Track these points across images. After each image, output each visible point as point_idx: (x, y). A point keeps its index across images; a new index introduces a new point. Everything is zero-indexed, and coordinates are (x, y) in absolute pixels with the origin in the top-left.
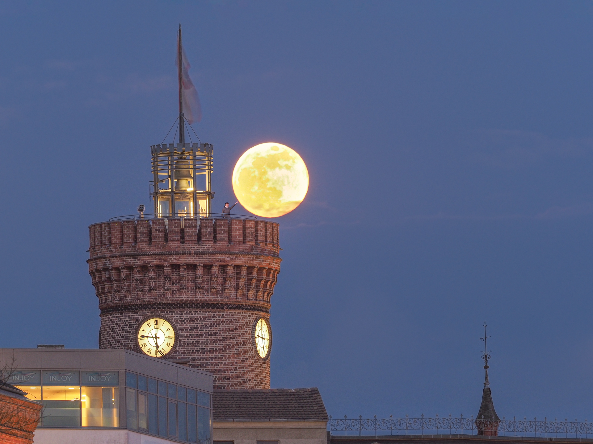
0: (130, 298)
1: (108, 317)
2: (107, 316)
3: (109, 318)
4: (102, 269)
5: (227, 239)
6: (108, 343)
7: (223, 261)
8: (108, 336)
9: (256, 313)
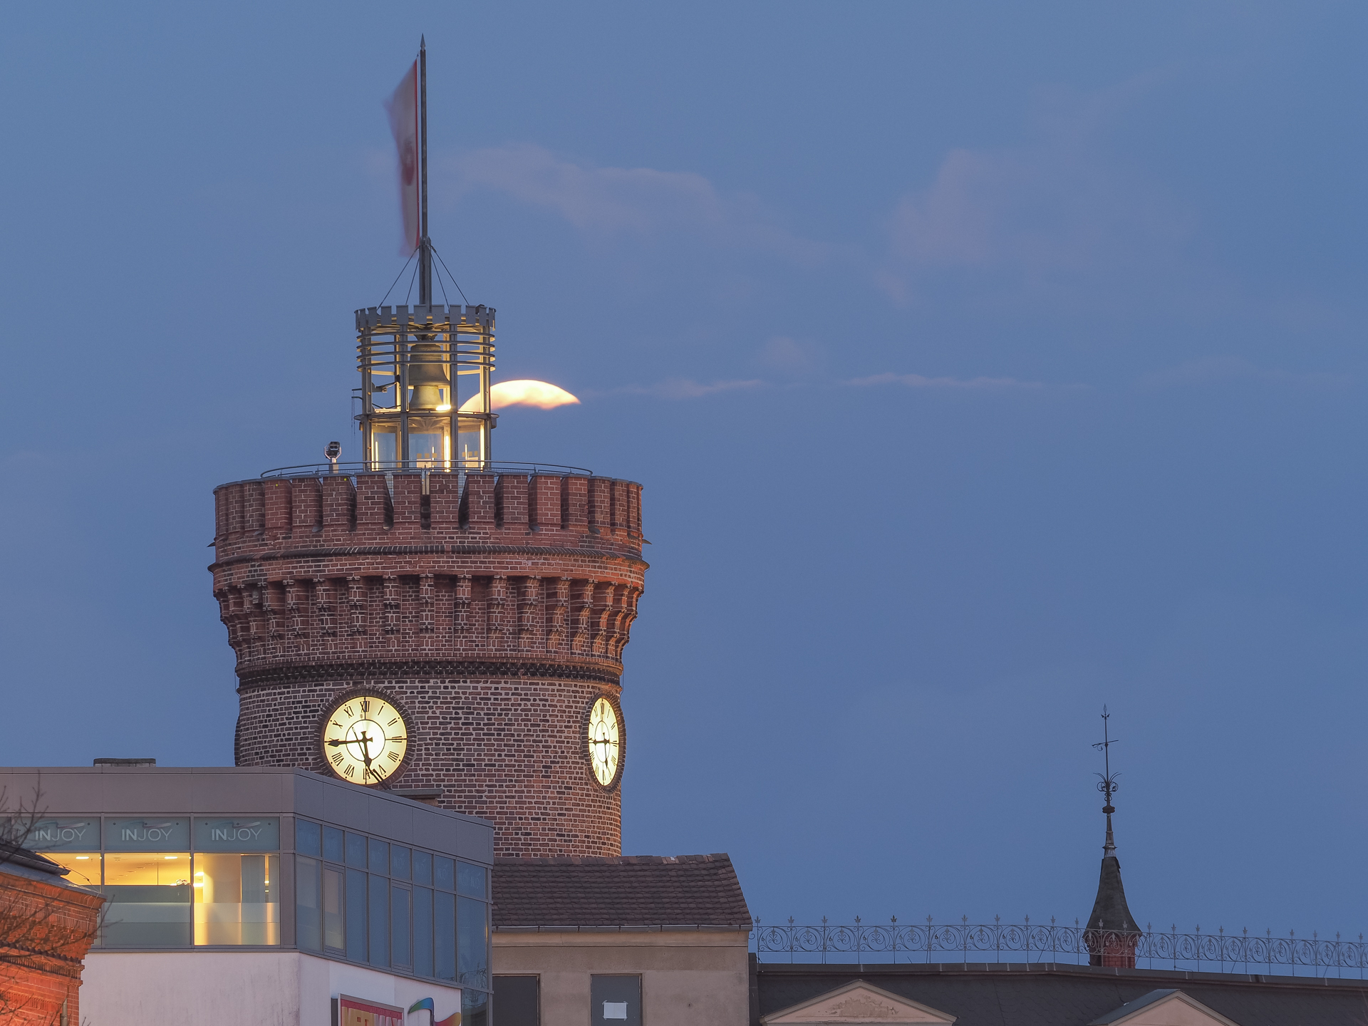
0: (305, 651)
1: (256, 693)
2: (254, 691)
3: (259, 696)
4: (243, 586)
5: (525, 519)
6: (257, 754)
7: (516, 568)
8: (255, 738)
9: (591, 685)
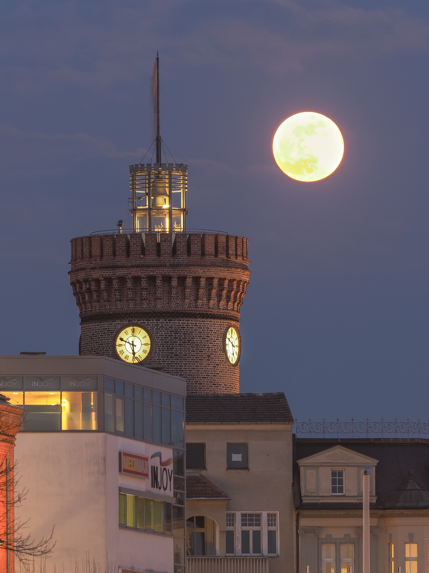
0: (108, 308)
1: (88, 325)
4: (82, 280)
5: (200, 253)
6: (88, 350)
7: (196, 273)
8: (88, 344)
9: (227, 322)
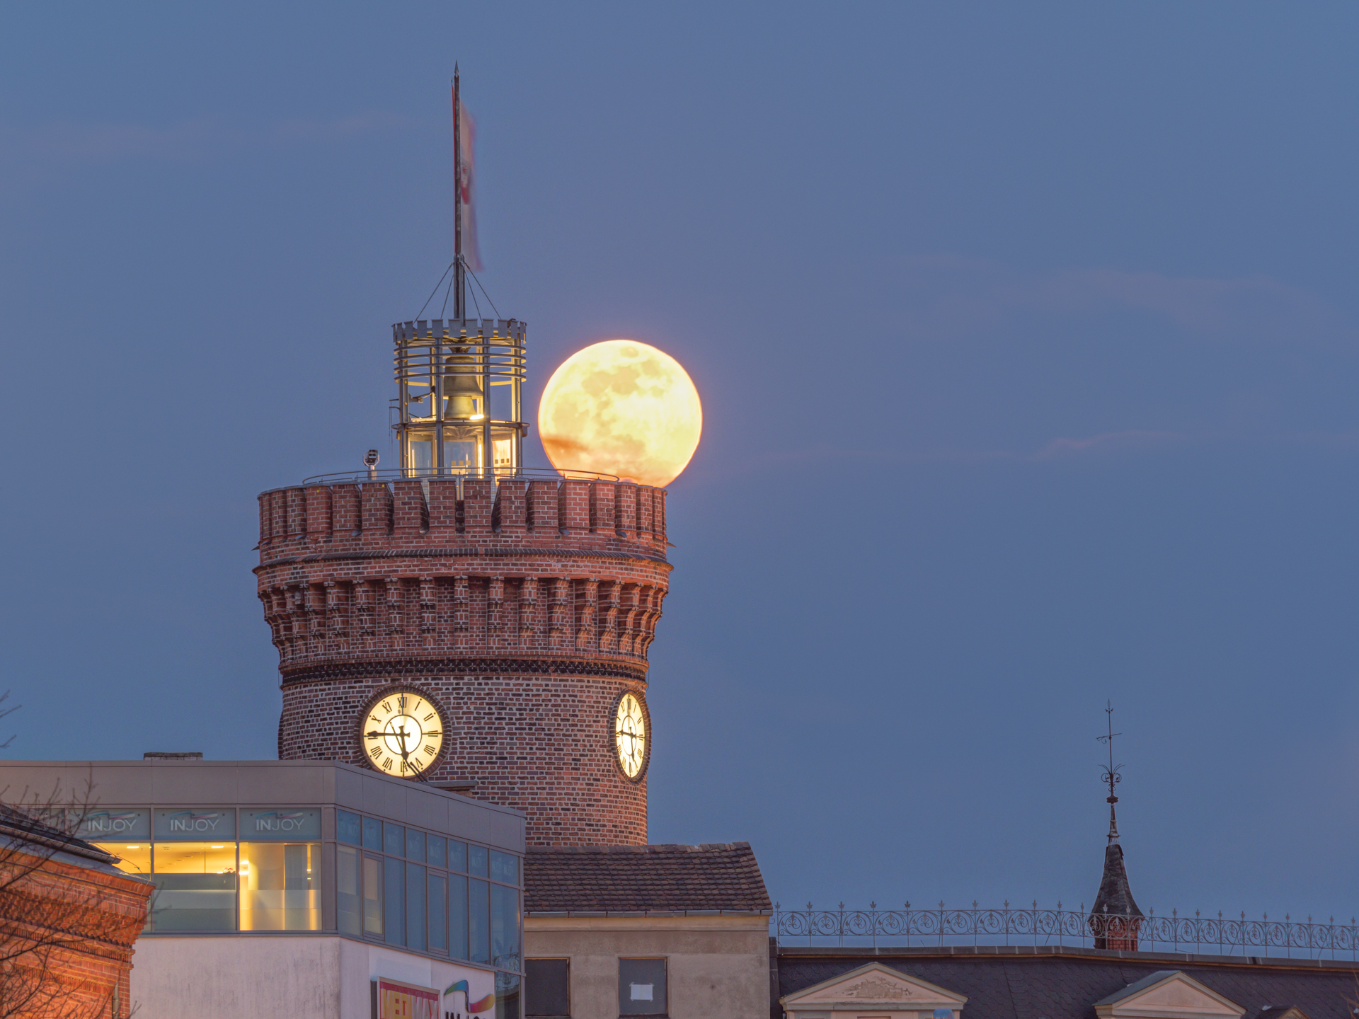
0: (346, 650)
1: (298, 690)
2: (296, 688)
3: (301, 692)
4: (286, 587)
5: (555, 523)
6: (299, 747)
7: (546, 570)
8: (298, 733)
9: (618, 681)
